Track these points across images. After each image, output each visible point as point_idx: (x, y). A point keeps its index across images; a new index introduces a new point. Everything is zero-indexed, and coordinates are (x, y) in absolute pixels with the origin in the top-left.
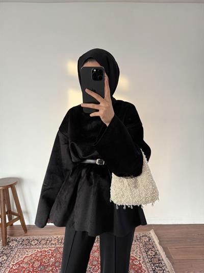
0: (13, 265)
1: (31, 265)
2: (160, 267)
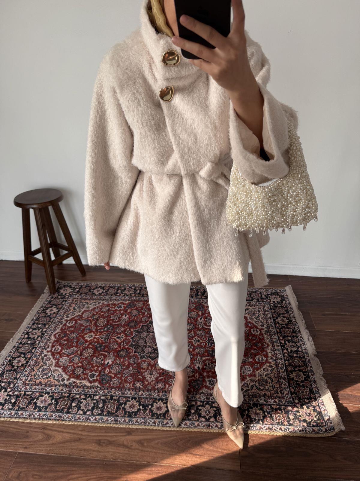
0: (67, 321)
1: (94, 322)
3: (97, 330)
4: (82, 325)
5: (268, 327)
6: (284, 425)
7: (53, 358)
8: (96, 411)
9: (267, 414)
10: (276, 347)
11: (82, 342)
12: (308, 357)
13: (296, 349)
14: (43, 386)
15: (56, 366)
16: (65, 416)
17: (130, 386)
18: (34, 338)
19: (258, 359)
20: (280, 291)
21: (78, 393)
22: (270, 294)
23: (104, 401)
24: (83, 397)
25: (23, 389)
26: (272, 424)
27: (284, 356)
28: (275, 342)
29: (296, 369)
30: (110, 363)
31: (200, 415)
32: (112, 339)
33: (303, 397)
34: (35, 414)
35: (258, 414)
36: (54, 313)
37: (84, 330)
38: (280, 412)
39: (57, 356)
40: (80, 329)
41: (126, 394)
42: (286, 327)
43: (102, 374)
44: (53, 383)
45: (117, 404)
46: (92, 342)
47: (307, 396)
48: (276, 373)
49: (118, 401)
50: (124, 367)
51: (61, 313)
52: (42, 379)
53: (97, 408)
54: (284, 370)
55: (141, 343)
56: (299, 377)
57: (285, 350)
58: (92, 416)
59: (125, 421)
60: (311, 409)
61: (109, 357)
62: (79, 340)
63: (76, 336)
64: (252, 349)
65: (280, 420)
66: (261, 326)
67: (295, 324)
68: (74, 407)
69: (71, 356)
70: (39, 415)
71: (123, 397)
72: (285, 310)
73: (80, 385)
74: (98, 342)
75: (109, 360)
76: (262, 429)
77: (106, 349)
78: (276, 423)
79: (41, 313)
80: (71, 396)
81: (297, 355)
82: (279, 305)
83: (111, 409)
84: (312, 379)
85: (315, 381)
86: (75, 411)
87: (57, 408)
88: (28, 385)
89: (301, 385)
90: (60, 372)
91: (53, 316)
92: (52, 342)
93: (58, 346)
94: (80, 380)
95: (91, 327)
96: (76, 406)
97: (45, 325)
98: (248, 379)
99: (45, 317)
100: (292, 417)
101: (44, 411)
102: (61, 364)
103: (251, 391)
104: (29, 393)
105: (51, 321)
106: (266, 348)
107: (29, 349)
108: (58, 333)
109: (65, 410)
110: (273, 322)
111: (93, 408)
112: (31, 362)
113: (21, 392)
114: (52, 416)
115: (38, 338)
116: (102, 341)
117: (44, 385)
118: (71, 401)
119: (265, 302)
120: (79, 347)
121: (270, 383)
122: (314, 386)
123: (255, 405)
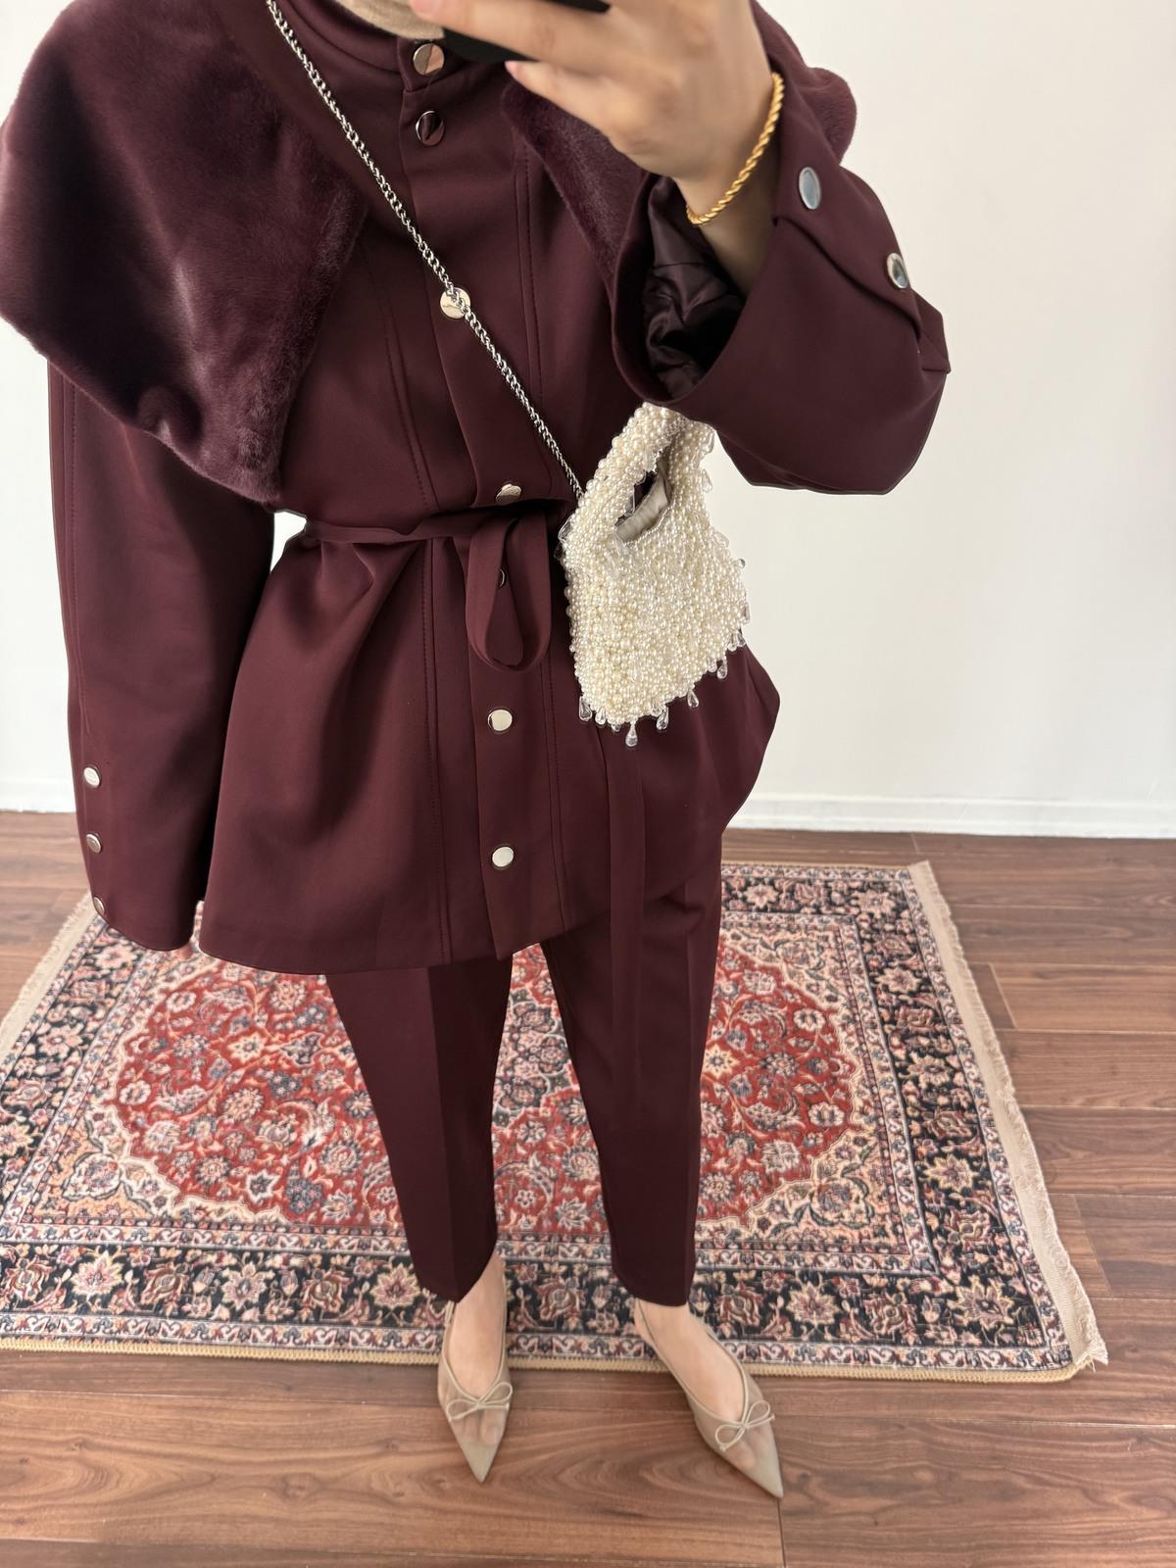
0: (168, 993)
1: (259, 997)
2: (936, 1055)
3: (271, 1025)
4: (221, 1009)
5: (852, 1004)
6: (907, 1344)
7: (125, 1125)
8: (276, 1309)
9: (846, 1306)
10: (877, 1073)
11: (220, 1068)
12: (986, 1105)
13: (943, 1078)
14: (92, 1222)
15: (134, 1153)
16: (171, 1329)
17: (388, 1218)
18: (57, 1054)
19: (820, 1116)
20: (893, 876)
21: (210, 1245)
22: (857, 889)
23: (301, 1274)
24: (229, 1260)
25: (24, 1236)
26: (863, 1342)
27: (905, 1104)
28: (876, 1054)
29: (945, 1149)
30: (320, 1140)
32: (326, 1054)
33: (967, 1245)
34: (64, 1321)
35: (818, 1308)
36: (124, 965)
37: (226, 1024)
38: (892, 1299)
39: (140, 1118)
40: (215, 1020)
41: (376, 1248)
42: (910, 1001)
43: (294, 1177)
44: (128, 1214)
45: (344, 1283)
46: (256, 1068)
47: (983, 1242)
48: (878, 1163)
49: (349, 1273)
50: (368, 1154)
51: (147, 965)
52: (90, 1200)
53: (278, 1297)
54: (906, 1153)
56: (956, 1178)
57: (910, 1083)
58: (262, 1327)
59: (372, 1340)
60: (997, 1285)
61: (314, 1118)
62: (210, 1061)
63: (201, 1046)
64: (798, 1080)
65: (893, 1328)
66: (830, 999)
67: (942, 993)
68: (199, 1295)
69: (186, 1118)
70: (83, 1326)
71: (364, 1256)
72: (908, 943)
73: (220, 1219)
74: (276, 1068)
75: (315, 1127)
76: (833, 1358)
77: (306, 1091)
78: (880, 1336)
79: (79, 965)
80: (188, 1258)
81: (951, 1099)
82: (889, 927)
83: (326, 1301)
84: (999, 1183)
85: (1008, 1191)
86: (204, 1309)
87: (143, 1302)
88: (41, 1220)
89: (963, 1203)
90: (148, 1174)
91: (118, 975)
92: (120, 1068)
93: (141, 1083)
94: (220, 1199)
95: (250, 1015)
96: (207, 1293)
97: (93, 1008)
98: (785, 1185)
99: (93, 978)
100: (931, 1316)
101: (99, 1313)
102: (151, 1145)
103: (796, 1230)
104: (45, 1250)
105: (115, 993)
106: (845, 1077)
107: (42, 1094)
108: (140, 1035)
109: (170, 1308)
110: (867, 986)
111: (264, 1298)
112: (50, 1140)
113: (18, 1248)
114: (126, 1329)
115: (69, 1054)
116: (289, 1062)
117: (95, 1219)
118: (188, 1273)
119: (839, 914)
120: (211, 1084)
121: (857, 1201)
122: (1006, 1206)
123: (810, 1276)
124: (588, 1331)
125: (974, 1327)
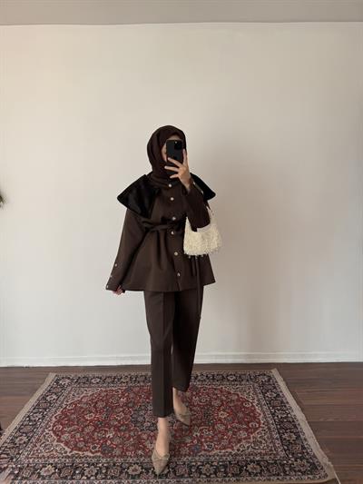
0: (67, 405)
1: (92, 405)
2: (282, 411)
3: (96, 411)
4: (82, 408)
5: (259, 400)
6: (281, 476)
7: (55, 435)
8: (100, 476)
9: (263, 468)
10: (267, 415)
11: (82, 421)
12: (297, 421)
13: (285, 415)
15: (58, 441)
16: (69, 482)
17: (132, 454)
18: (35, 420)
19: (252, 425)
20: (267, 372)
21: (80, 462)
22: (258, 375)
23: (107, 468)
24: (86, 465)
25: (26, 462)
26: (269, 476)
27: (275, 422)
28: (266, 411)
29: (287, 431)
30: (111, 436)
31: (201, 473)
32: (112, 417)
33: (295, 452)
35: (255, 469)
36: (54, 399)
37: (83, 411)
38: (276, 466)
39: (60, 433)
40: (81, 410)
41: (128, 461)
42: (274, 399)
43: (104, 445)
44: (56, 456)
45: (120, 469)
46: (92, 421)
47: (300, 451)
48: (269, 435)
49: (121, 467)
50: (125, 439)
51: (61, 399)
52: (45, 453)
53: (100, 473)
54: (276, 432)
55: (140, 419)
56: (291, 437)
57: (276, 417)
58: (96, 481)
60: (305, 461)
61: (109, 431)
62: (79, 420)
63: (76, 416)
64: (245, 418)
65: (277, 472)
66: (252, 399)
67: (282, 397)
68: (77, 474)
69: (73, 433)
70: (43, 483)
71: (125, 463)
72: (272, 387)
73: (83, 456)
74: (98, 421)
75: (110, 433)
76: (261, 480)
77: (107, 425)
78: (273, 474)
79: (41, 400)
80: (74, 465)
81: (287, 420)
82: (267, 383)
83: (115, 474)
84: (303, 438)
85: (305, 440)
86: (79, 477)
87: (61, 476)
88: (31, 458)
89: (293, 443)
90: (62, 446)
91: (53, 402)
92: (53, 422)
93: (60, 425)
94: (83, 451)
95: (90, 409)
96: (79, 473)
97: (45, 409)
98: (244, 441)
99: (45, 402)
100: (287, 469)
101: (48, 479)
102: (63, 439)
103: (248, 451)
104: (32, 465)
105: (52, 405)
106: (258, 416)
107: (31, 429)
108: (59, 415)
109: (69, 477)
110: (262, 396)
111: (97, 474)
112: (33, 440)
115: (39, 420)
116: (102, 419)
117: (46, 457)
118: (74, 469)
119: (253, 381)
120: (80, 425)
121: (264, 444)
122: (305, 443)
123: (252, 461)
124: (190, 477)
125: (300, 471)
